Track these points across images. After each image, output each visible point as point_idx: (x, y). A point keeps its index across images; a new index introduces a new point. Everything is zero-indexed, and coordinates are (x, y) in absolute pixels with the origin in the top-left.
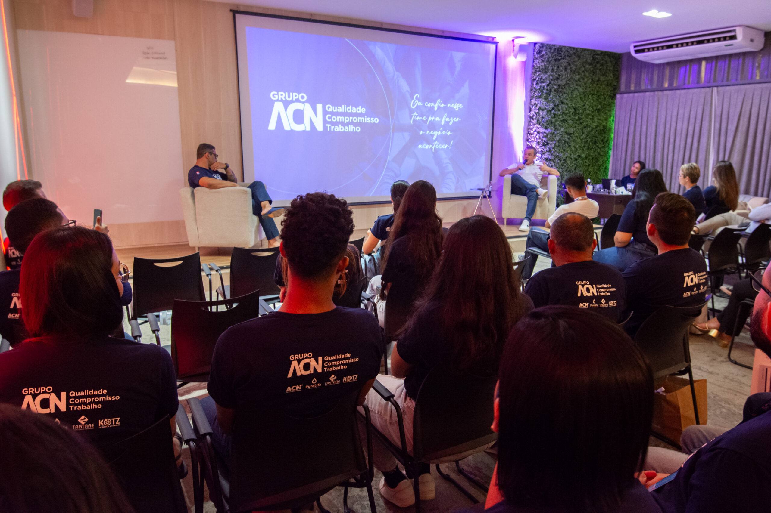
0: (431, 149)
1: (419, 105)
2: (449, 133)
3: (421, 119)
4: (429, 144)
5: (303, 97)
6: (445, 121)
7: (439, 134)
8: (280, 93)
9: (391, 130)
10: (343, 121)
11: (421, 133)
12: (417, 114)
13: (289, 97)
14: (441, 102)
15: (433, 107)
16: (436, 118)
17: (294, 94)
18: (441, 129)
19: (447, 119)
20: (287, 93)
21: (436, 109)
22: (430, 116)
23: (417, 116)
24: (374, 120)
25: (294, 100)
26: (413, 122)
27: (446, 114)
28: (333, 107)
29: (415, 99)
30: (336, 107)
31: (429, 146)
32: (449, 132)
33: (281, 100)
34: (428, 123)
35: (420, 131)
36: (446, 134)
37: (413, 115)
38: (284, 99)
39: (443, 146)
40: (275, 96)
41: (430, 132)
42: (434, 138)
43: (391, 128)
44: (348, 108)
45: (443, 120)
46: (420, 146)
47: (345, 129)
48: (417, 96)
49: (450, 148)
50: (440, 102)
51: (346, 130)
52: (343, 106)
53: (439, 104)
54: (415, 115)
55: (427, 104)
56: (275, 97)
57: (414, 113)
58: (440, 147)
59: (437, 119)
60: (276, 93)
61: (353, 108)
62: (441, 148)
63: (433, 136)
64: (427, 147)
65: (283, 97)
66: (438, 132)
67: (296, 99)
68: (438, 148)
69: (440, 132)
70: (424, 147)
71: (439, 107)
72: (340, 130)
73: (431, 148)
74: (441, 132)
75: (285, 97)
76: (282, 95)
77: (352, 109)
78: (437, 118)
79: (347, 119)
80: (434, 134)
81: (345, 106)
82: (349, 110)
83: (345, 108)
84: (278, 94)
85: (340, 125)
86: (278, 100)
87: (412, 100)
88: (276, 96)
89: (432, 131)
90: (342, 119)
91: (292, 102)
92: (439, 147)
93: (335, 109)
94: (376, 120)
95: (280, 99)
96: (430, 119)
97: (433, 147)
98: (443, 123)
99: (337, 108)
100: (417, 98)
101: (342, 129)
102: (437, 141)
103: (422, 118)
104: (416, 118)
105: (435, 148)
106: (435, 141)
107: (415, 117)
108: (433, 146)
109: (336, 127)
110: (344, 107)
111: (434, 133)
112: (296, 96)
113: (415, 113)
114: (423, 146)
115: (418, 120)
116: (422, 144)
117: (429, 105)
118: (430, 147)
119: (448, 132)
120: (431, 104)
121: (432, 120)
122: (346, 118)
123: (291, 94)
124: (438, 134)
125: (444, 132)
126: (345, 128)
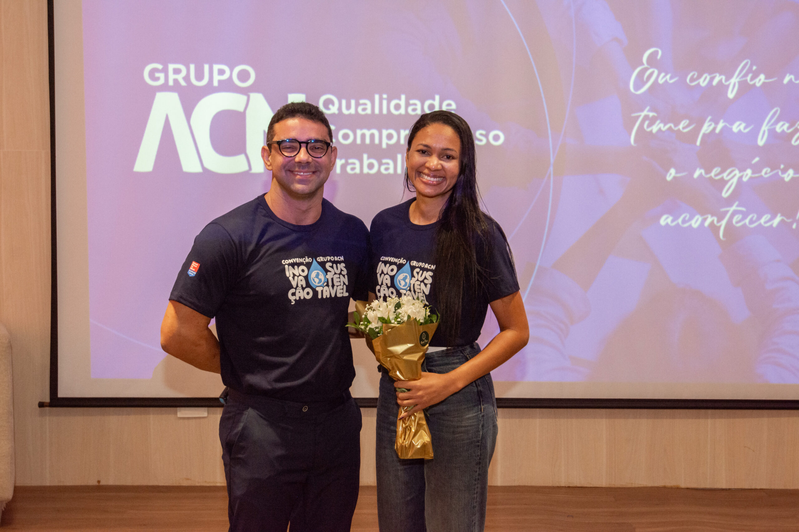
0: (714, 228)
1: (661, 81)
2: (789, 175)
3: (670, 127)
4: (703, 212)
5: (244, 76)
6: (772, 132)
7: (745, 179)
8: (171, 67)
9: (552, 169)
10: (377, 141)
11: (672, 173)
12: (651, 114)
13: (199, 76)
14: (754, 68)
15: (722, 88)
16: (732, 124)
17: (216, 67)
18: (757, 159)
19: (782, 127)
20: (192, 67)
21: (731, 95)
22: (709, 118)
23: (652, 122)
24: (486, 136)
25: (216, 84)
26: (635, 141)
27: (776, 110)
28: (344, 102)
29: (646, 65)
30: (353, 102)
31: (704, 220)
32: (791, 172)
33: (176, 88)
34: (698, 143)
35: (667, 171)
36: (777, 181)
37: (638, 117)
38: (183, 83)
39: (762, 221)
40: (157, 75)
41: (708, 171)
42: (725, 194)
43: (552, 160)
44: (393, 103)
45: (765, 128)
46: (665, 220)
47: (383, 168)
48: (655, 53)
49: (794, 226)
50: (750, 71)
51: (387, 169)
52: (377, 97)
53: (746, 75)
54: (646, 117)
55: (692, 80)
56: (158, 79)
57: (642, 111)
58: (751, 222)
59: (738, 127)
60: (160, 67)
61: (412, 102)
62: (753, 226)
63: (723, 183)
64: (695, 223)
65: (180, 77)
66: (742, 170)
67: (220, 81)
68: (744, 225)
69: (749, 172)
70: (684, 221)
71: (744, 87)
72: (366, 170)
73: (712, 223)
74: (756, 169)
75: (187, 78)
76: (177, 71)
77: (407, 105)
78: (738, 123)
79: (390, 137)
80: (726, 179)
81: (385, 96)
82: (397, 107)
83: (385, 103)
84: (165, 71)
85: (365, 156)
86: (165, 88)
87: (633, 71)
88: (162, 76)
89: (716, 170)
90: (372, 136)
91: (209, 89)
92: (747, 221)
93: (348, 107)
94: (496, 138)
95: (171, 83)
96: (706, 128)
97: (724, 223)
98: (761, 142)
99: (357, 105)
100: (652, 60)
101: (371, 166)
102: (737, 203)
103: (676, 125)
104: (649, 126)
105: (729, 223)
106: (729, 201)
107: (647, 123)
108: (719, 221)
109: (350, 161)
110: (381, 99)
111: (725, 175)
112: (221, 72)
113: (648, 108)
114: (680, 221)
115: (660, 130)
116: (674, 212)
117: (703, 82)
118: (707, 224)
119: (784, 171)
120: (712, 79)
121: (717, 131)
122: (385, 133)
123: (206, 67)
124: (741, 178)
125: (766, 172)
126: (380, 164)
